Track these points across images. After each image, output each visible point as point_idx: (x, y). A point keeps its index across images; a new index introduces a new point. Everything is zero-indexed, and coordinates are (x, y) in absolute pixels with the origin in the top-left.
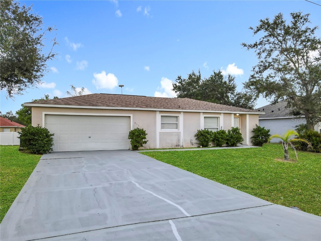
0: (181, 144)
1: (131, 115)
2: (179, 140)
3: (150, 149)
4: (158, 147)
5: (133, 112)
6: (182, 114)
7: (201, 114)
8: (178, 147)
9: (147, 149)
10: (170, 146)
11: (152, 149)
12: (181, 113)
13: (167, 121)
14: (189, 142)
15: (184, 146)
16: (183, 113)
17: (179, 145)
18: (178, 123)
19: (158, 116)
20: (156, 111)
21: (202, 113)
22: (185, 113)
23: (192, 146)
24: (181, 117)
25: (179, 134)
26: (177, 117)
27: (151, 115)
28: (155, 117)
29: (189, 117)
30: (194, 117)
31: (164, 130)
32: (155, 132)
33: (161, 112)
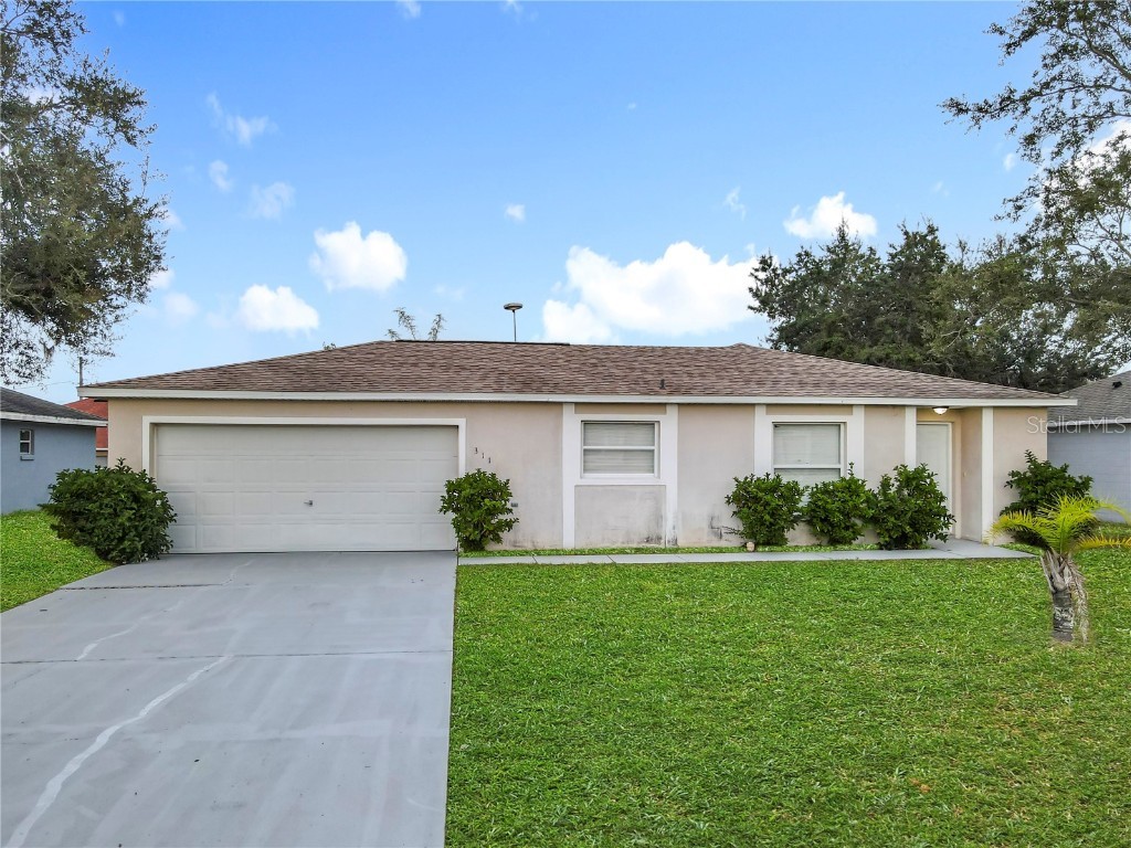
0: (669, 533)
1: (461, 422)
2: (658, 518)
3: (537, 552)
4: (569, 542)
5: (466, 408)
6: (673, 413)
7: (760, 413)
8: (656, 546)
9: (527, 553)
10: (621, 540)
11: (545, 553)
12: (668, 408)
13: (608, 441)
14: (705, 525)
15: (681, 543)
16: (676, 408)
17: (659, 538)
18: (655, 448)
19: (571, 423)
20: (561, 404)
21: (764, 408)
22: (683, 408)
23: (716, 543)
24: (669, 424)
25: (657, 494)
26: (651, 424)
27: (539, 422)
28: (558, 428)
29: (703, 423)
30: (728, 424)
31: (593, 478)
32: (556, 483)
33: (580, 408)
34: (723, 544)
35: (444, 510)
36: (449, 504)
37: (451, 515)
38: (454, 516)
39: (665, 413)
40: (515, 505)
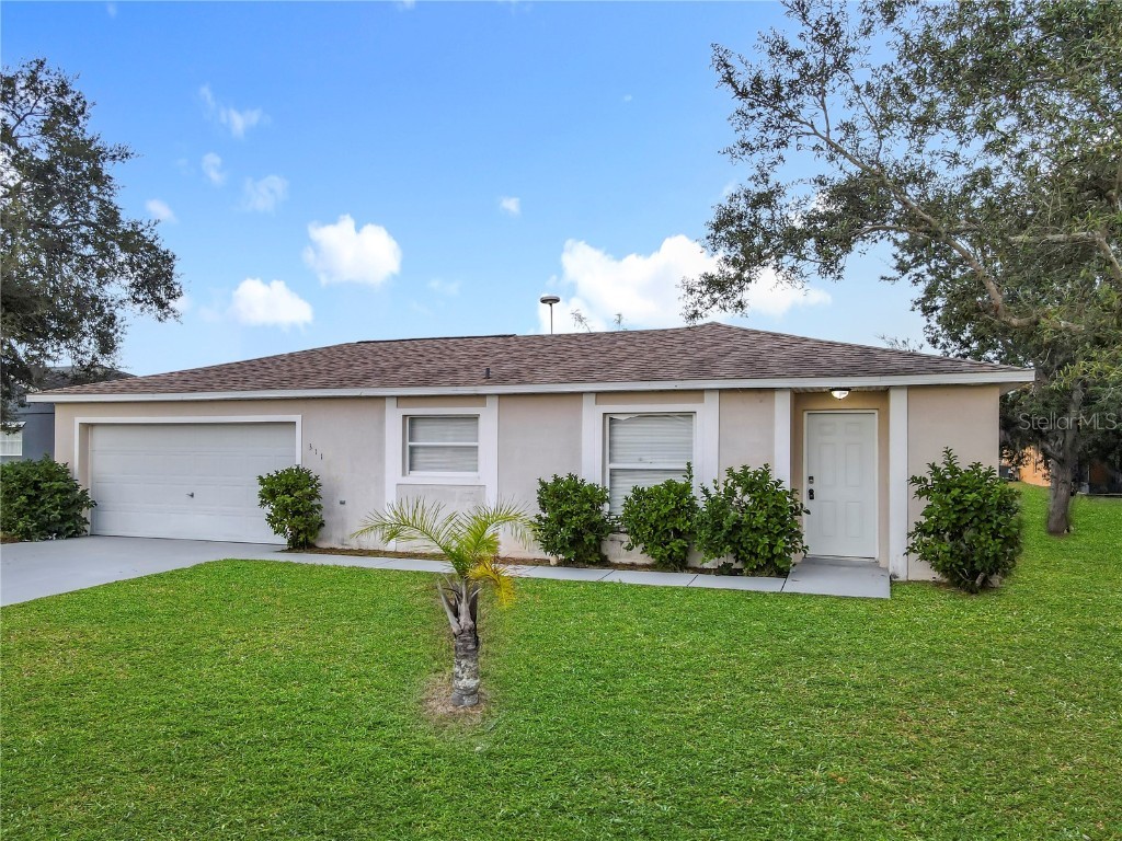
5: (300, 405)
6: (492, 405)
7: (588, 402)
12: (488, 399)
16: (496, 399)
18: (478, 444)
19: (393, 417)
20: (382, 398)
21: (593, 397)
22: (504, 400)
24: (489, 416)
25: (476, 495)
26: (475, 418)
27: (366, 414)
28: (382, 422)
29: (524, 414)
31: (416, 477)
32: (380, 481)
33: (402, 402)
39: (485, 406)
40: (342, 503)
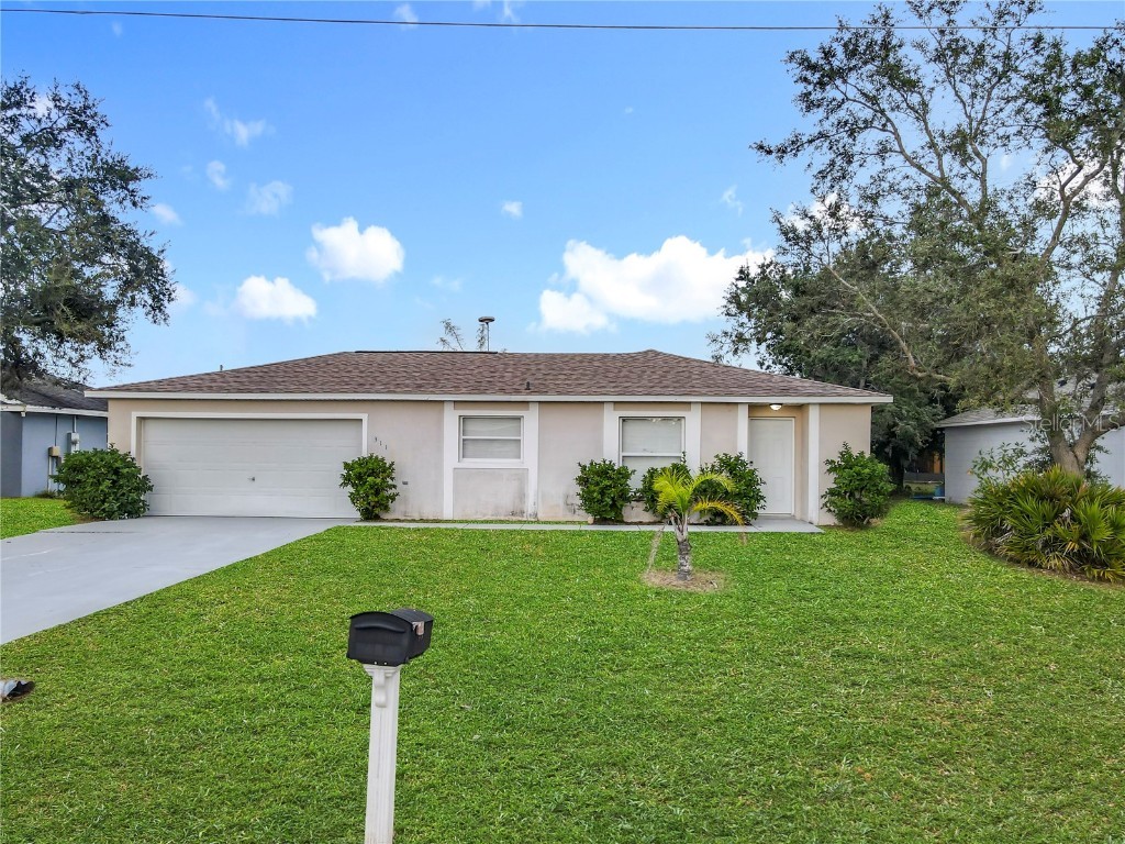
0: (529, 508)
1: (364, 417)
2: (522, 496)
3: (422, 521)
4: (448, 514)
5: (368, 405)
7: (608, 408)
8: (520, 518)
9: (414, 521)
10: (490, 513)
11: (427, 521)
12: (530, 405)
13: (479, 431)
14: (561, 502)
15: (541, 517)
16: (536, 405)
17: (522, 512)
18: (521, 438)
19: (451, 417)
20: (443, 402)
21: (611, 405)
22: (543, 406)
23: (573, 517)
24: (532, 418)
25: (521, 476)
26: (518, 419)
27: (428, 415)
28: (441, 421)
29: (559, 418)
30: (582, 418)
31: (469, 463)
32: (439, 466)
33: (458, 405)
34: (576, 518)
35: (344, 484)
36: (347, 480)
37: (350, 489)
38: (352, 490)
39: (528, 409)
40: (405, 483)
